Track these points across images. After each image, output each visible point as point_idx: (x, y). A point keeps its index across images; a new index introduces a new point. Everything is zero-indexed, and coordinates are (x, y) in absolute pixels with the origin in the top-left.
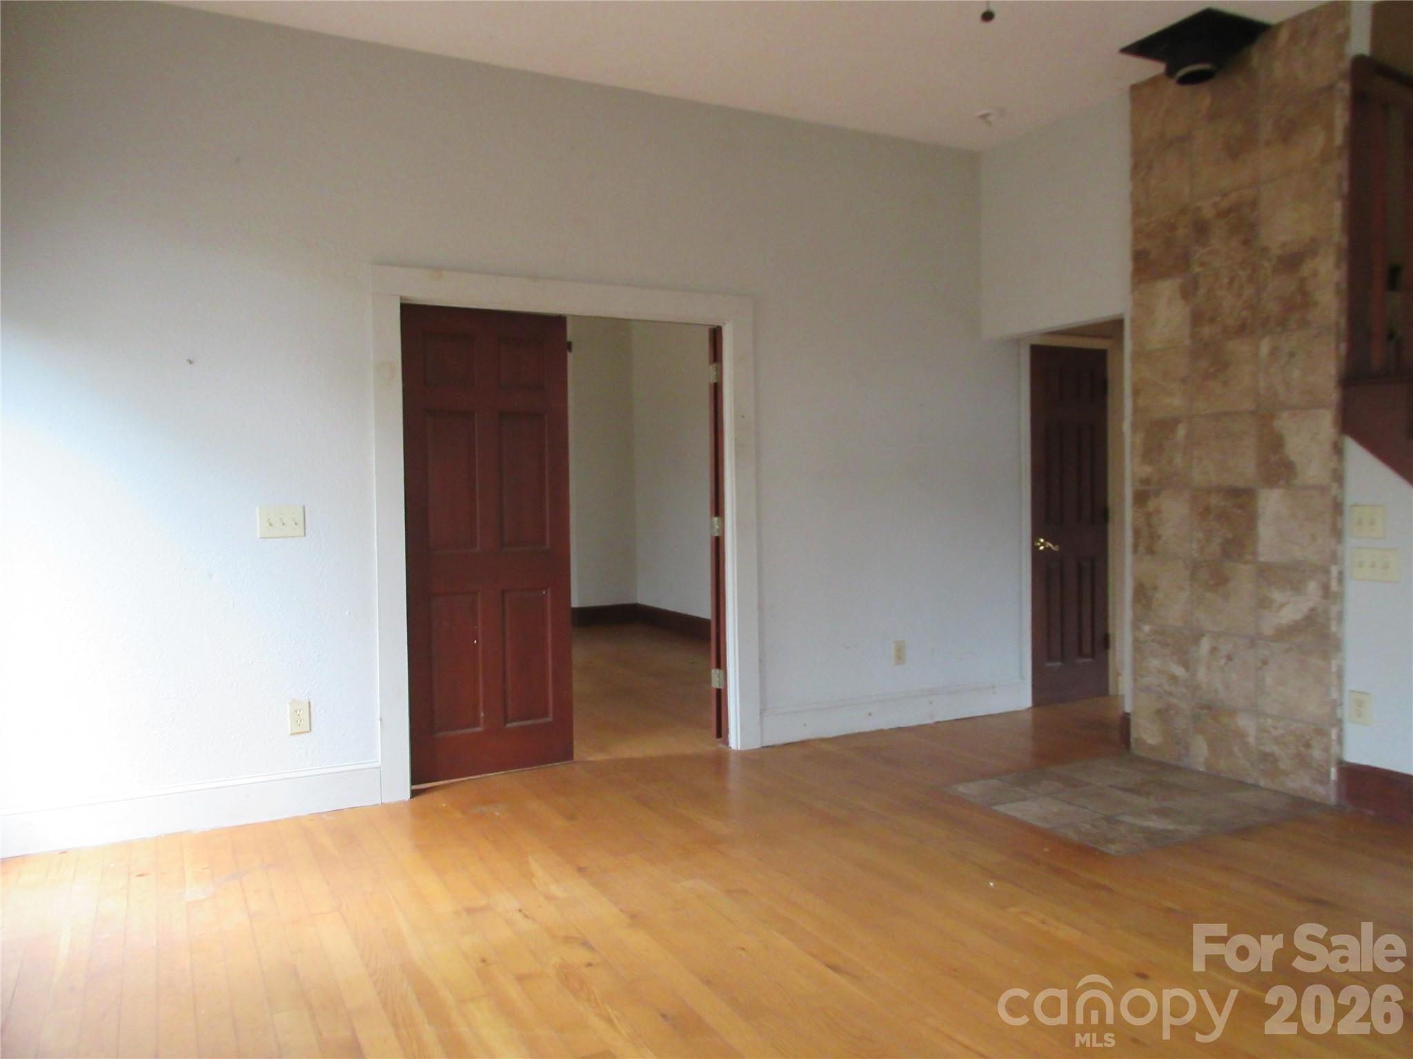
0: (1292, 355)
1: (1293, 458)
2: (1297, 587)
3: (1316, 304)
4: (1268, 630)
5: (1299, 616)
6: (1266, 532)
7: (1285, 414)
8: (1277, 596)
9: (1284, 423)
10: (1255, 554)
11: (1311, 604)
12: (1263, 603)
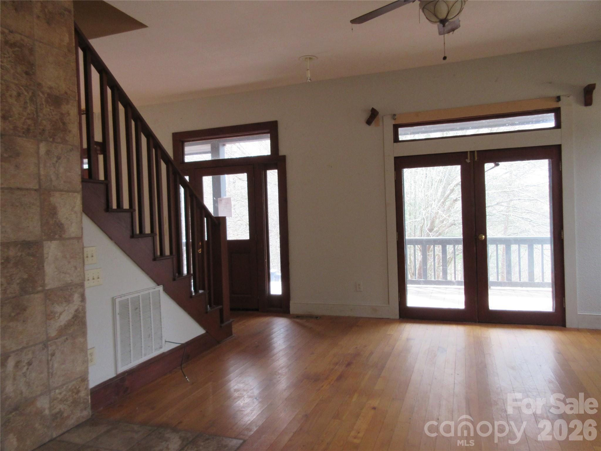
0: (59, 158)
1: (63, 221)
2: (68, 300)
3: (70, 131)
4: (53, 333)
5: (71, 316)
6: (49, 269)
7: (57, 194)
8: (58, 309)
9: (56, 199)
10: (43, 285)
11: (76, 307)
12: (49, 316)
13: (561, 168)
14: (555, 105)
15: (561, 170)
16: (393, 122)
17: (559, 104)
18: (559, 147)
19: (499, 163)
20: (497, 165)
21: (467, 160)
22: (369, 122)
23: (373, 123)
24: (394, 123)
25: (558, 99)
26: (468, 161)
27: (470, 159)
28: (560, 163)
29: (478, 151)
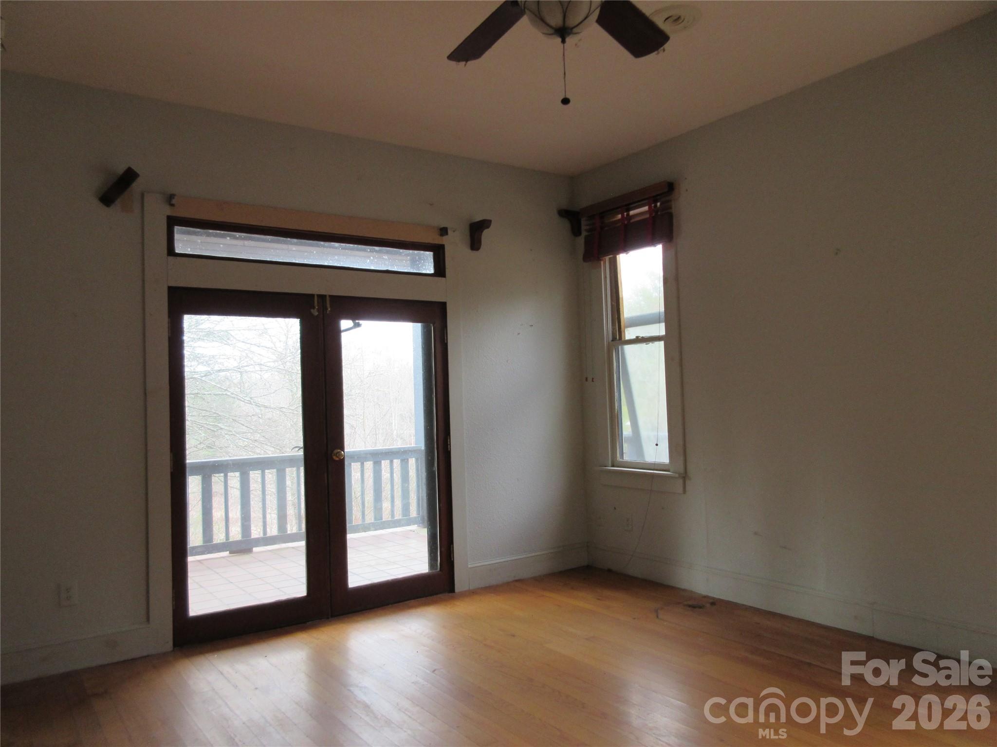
13: (446, 338)
14: (437, 240)
15: (446, 342)
16: (168, 211)
17: (444, 240)
18: (443, 306)
19: (361, 322)
20: (358, 325)
21: (312, 310)
22: (107, 198)
23: (118, 202)
24: (169, 214)
25: (444, 231)
26: (315, 312)
27: (318, 310)
28: (445, 330)
29: (330, 296)
